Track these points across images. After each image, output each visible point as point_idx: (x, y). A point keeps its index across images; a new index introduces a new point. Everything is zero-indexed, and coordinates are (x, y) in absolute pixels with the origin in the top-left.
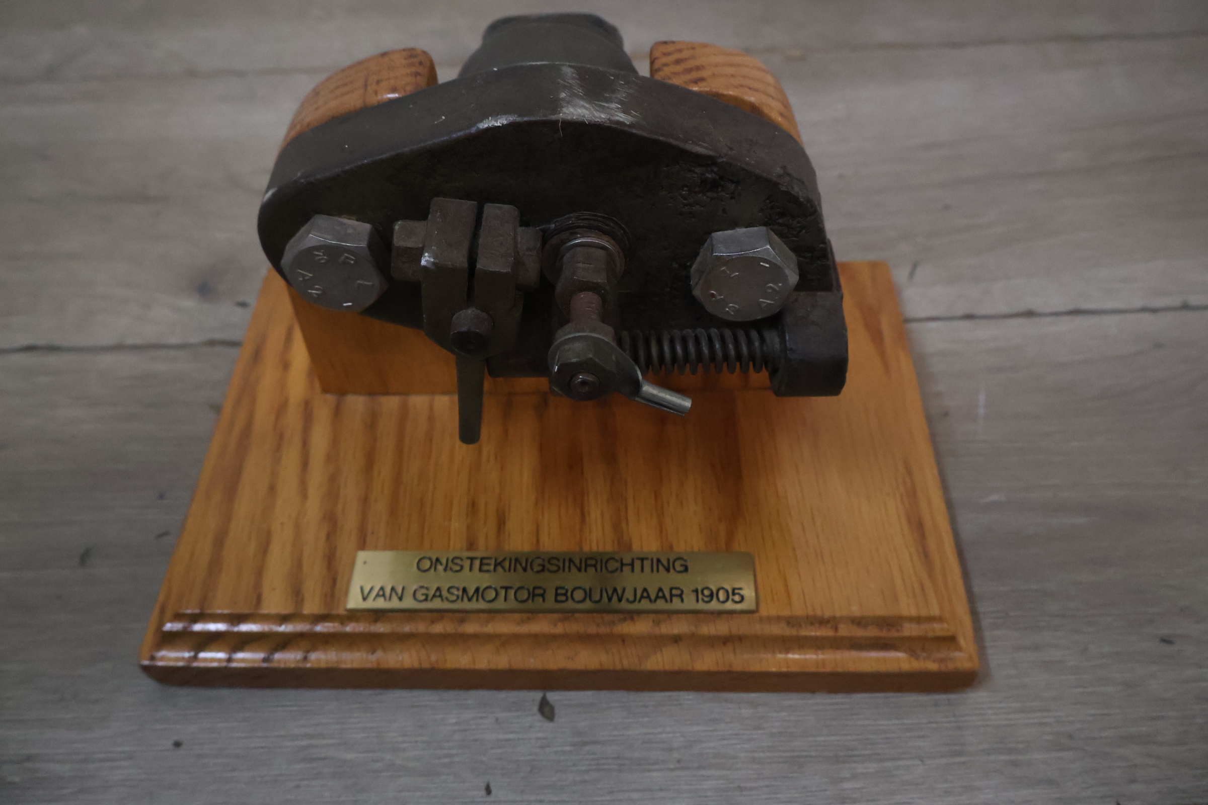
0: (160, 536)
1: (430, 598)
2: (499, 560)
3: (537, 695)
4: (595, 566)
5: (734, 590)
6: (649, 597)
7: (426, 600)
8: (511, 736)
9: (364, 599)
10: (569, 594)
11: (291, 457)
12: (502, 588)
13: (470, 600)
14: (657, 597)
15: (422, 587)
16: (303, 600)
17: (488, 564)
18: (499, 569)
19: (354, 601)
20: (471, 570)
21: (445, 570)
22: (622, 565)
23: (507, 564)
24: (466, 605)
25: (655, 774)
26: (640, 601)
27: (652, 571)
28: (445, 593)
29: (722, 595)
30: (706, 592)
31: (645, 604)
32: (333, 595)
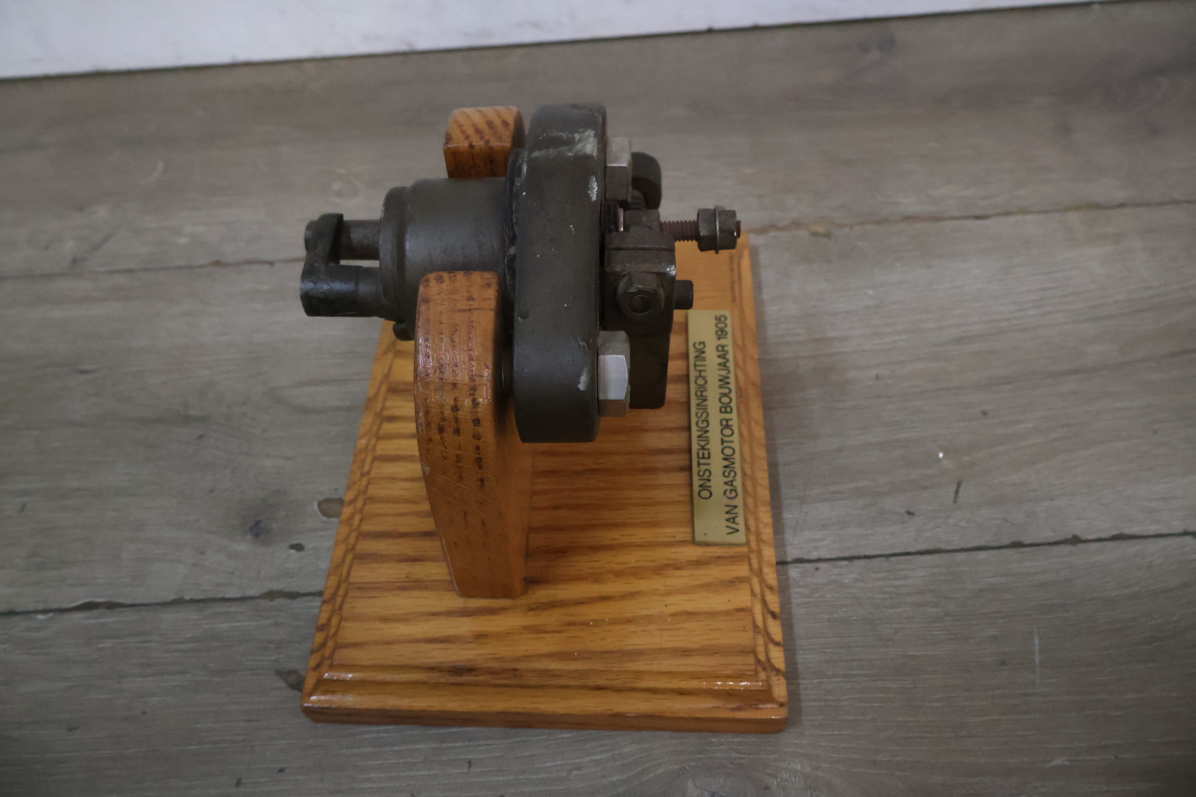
1: (733, 488)
2: (700, 447)
4: (702, 392)
6: (725, 363)
7: (735, 491)
9: (737, 531)
10: (725, 406)
12: (722, 444)
13: (733, 463)
14: (724, 358)
15: (725, 493)
16: (738, 578)
17: (703, 454)
18: (706, 447)
20: (708, 464)
21: (709, 481)
22: (700, 376)
24: (738, 465)
26: (728, 367)
28: (728, 479)
29: (721, 325)
30: (719, 333)
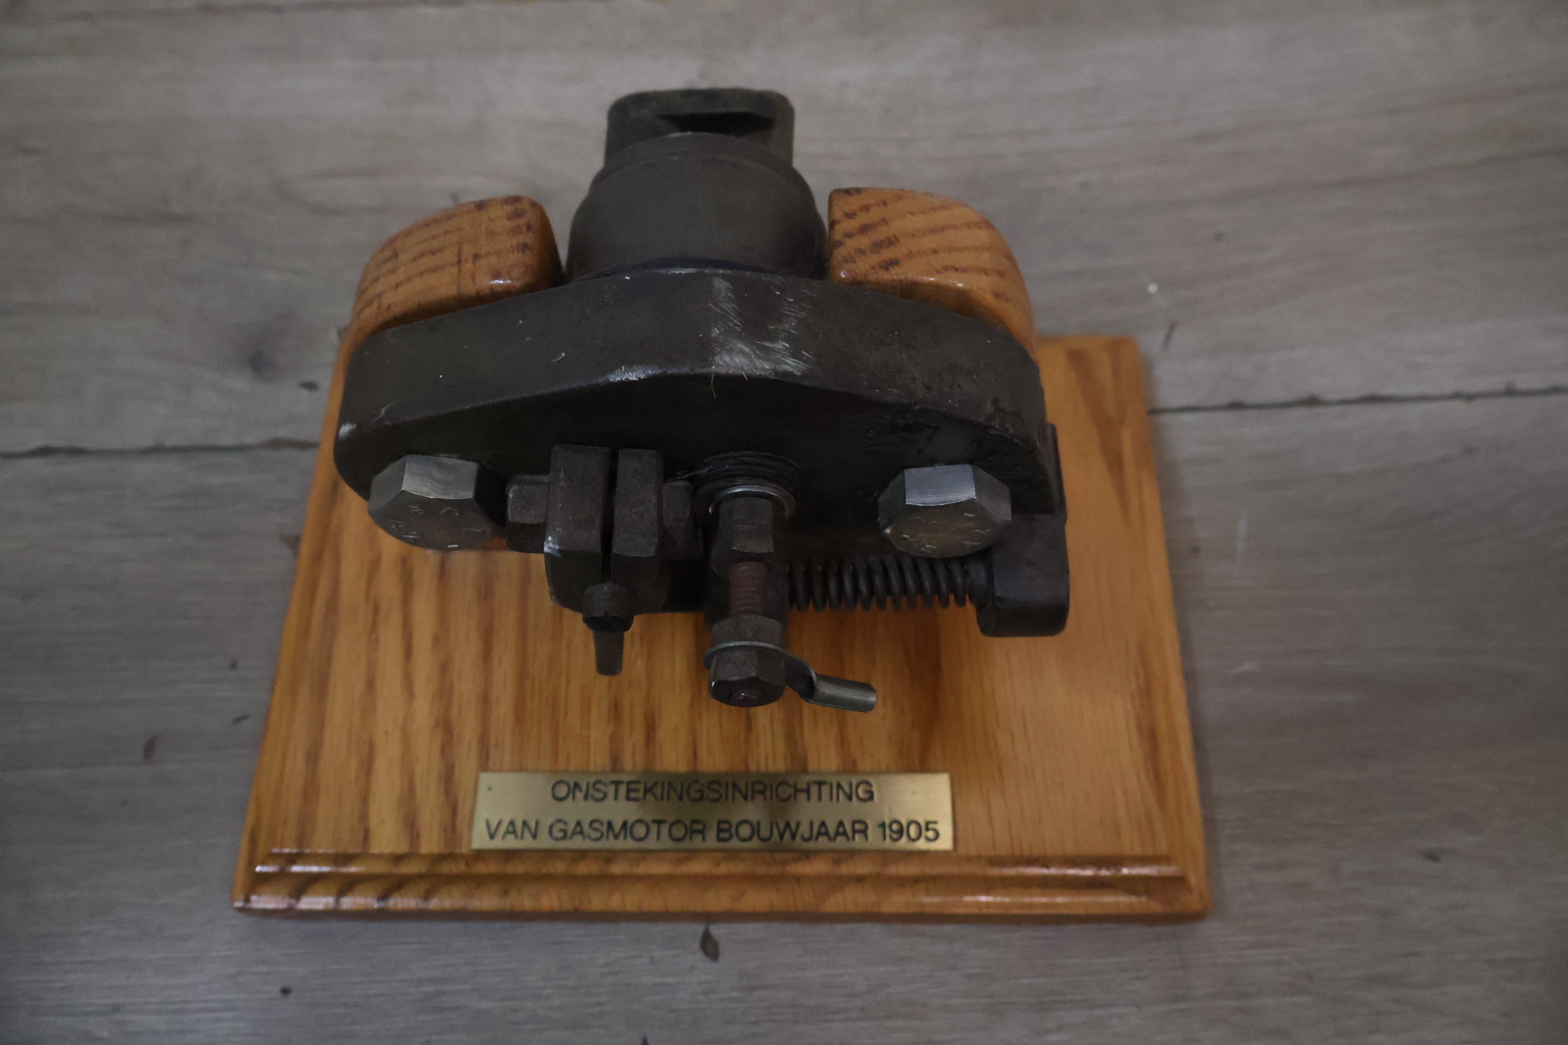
0: (238, 720)
1: (569, 834)
2: (649, 785)
3: (699, 929)
4: (763, 792)
5: (927, 823)
6: (827, 833)
7: (564, 837)
8: (670, 980)
9: (492, 836)
10: (733, 830)
11: (391, 636)
12: (654, 821)
13: (616, 837)
14: (837, 834)
15: (559, 821)
16: (418, 836)
17: (637, 790)
18: (649, 796)
19: (479, 840)
20: (616, 797)
21: (586, 798)
22: (796, 791)
23: (658, 791)
24: (609, 843)
25: (834, 1025)
26: (817, 839)
27: (831, 799)
28: (586, 828)
29: (913, 831)
30: (895, 827)
31: (823, 842)
32: (454, 828)
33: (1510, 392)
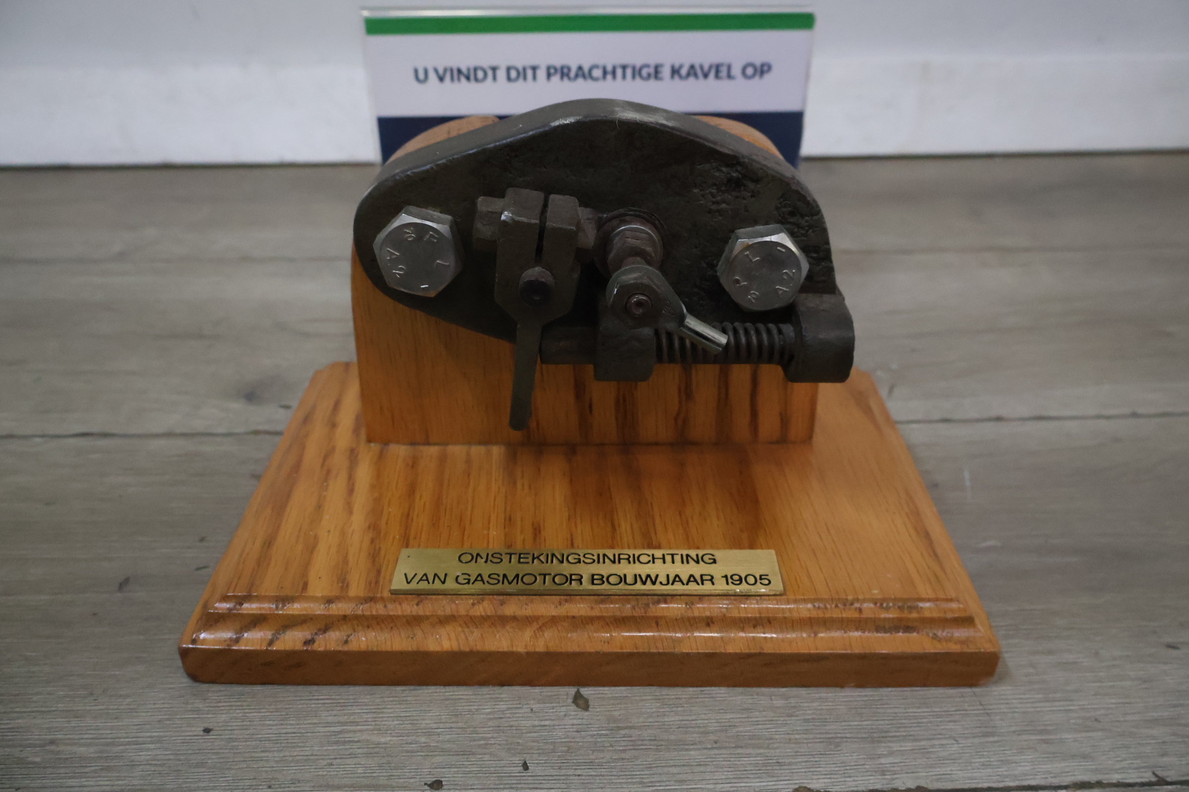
0: (198, 569)
1: (472, 581)
2: (536, 555)
3: (572, 690)
4: (628, 560)
5: (761, 576)
6: (681, 581)
7: (468, 583)
8: (547, 723)
9: (408, 583)
10: (605, 579)
12: (541, 574)
13: (510, 583)
14: (689, 581)
15: (464, 574)
16: (348, 586)
17: (526, 558)
18: (537, 561)
19: (398, 583)
20: (510, 562)
21: (486, 562)
22: (654, 558)
23: (542, 558)
24: (506, 587)
25: (692, 753)
26: (673, 584)
27: (683, 562)
28: (486, 578)
29: (751, 580)
30: (736, 578)
31: (678, 587)
32: (377, 582)
33: (1134, 415)
